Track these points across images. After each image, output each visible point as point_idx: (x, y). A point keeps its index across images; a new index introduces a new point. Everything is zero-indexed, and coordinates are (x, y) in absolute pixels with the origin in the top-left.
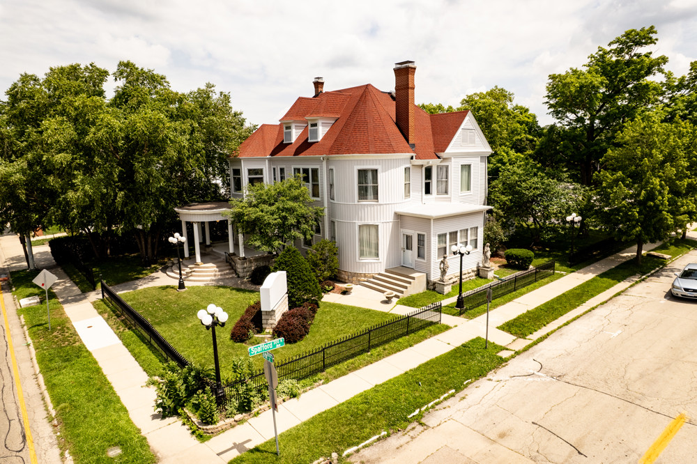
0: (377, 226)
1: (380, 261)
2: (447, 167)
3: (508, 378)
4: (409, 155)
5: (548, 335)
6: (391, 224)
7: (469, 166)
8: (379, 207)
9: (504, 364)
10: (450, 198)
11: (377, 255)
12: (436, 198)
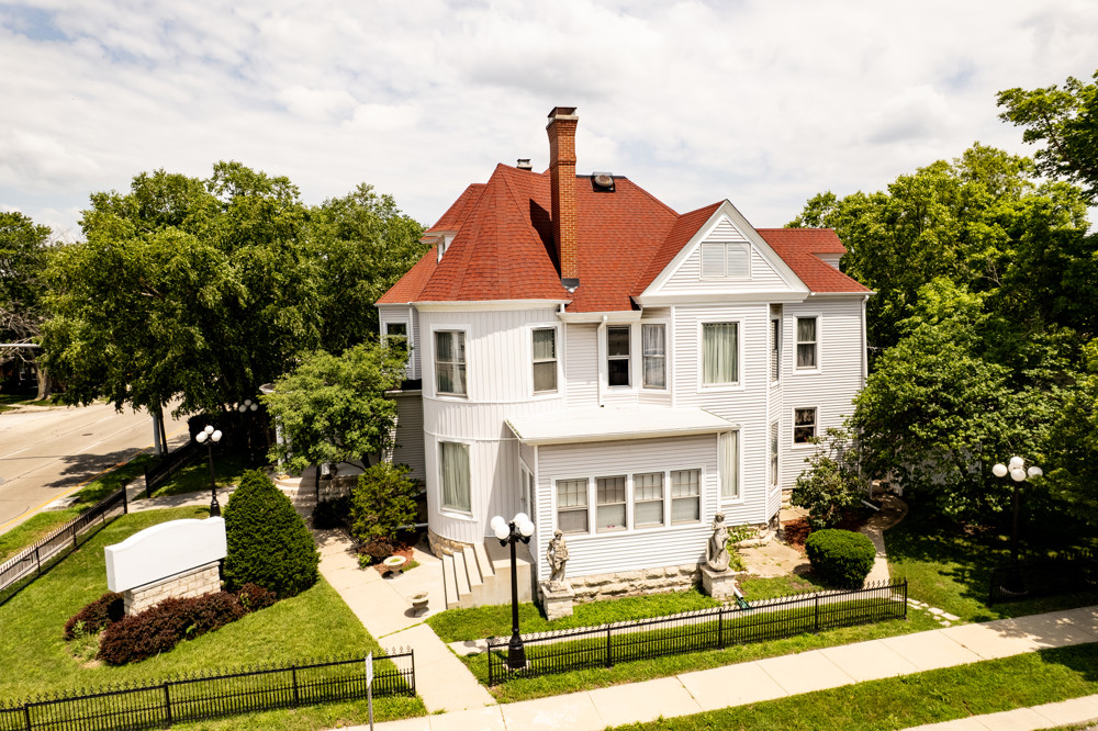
0: (467, 446)
1: (474, 518)
2: (663, 327)
4: (551, 303)
6: (496, 445)
7: (735, 326)
8: (468, 409)
10: (669, 396)
11: (468, 505)
12: (641, 396)
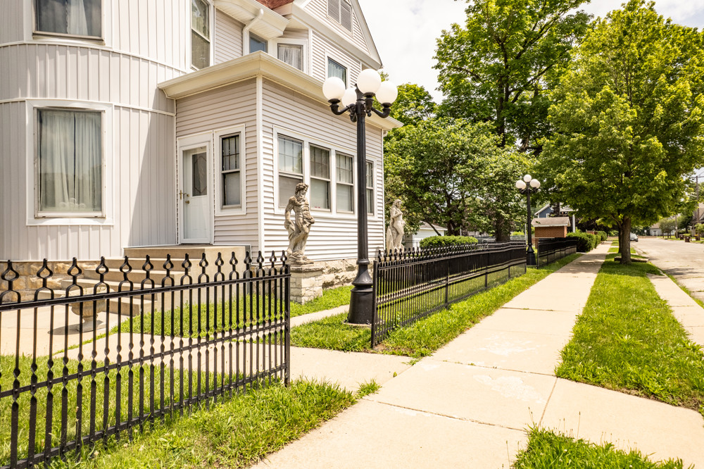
0: (99, 113)
1: (107, 222)
11: (97, 204)
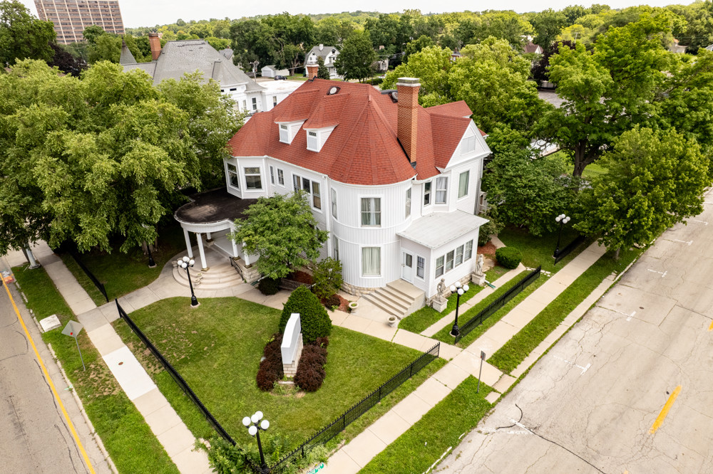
0: (380, 248)
1: (382, 277)
2: (446, 178)
3: (494, 430)
5: (529, 369)
6: (392, 246)
7: (468, 172)
8: (381, 231)
9: (491, 411)
10: (448, 207)
11: (379, 273)
12: (434, 206)
